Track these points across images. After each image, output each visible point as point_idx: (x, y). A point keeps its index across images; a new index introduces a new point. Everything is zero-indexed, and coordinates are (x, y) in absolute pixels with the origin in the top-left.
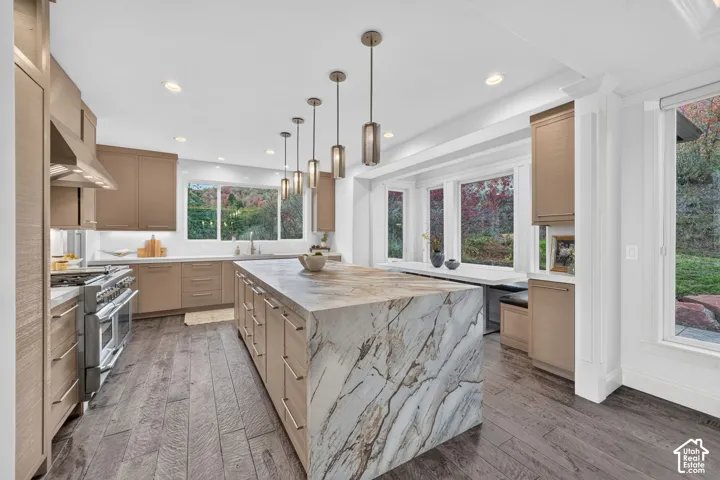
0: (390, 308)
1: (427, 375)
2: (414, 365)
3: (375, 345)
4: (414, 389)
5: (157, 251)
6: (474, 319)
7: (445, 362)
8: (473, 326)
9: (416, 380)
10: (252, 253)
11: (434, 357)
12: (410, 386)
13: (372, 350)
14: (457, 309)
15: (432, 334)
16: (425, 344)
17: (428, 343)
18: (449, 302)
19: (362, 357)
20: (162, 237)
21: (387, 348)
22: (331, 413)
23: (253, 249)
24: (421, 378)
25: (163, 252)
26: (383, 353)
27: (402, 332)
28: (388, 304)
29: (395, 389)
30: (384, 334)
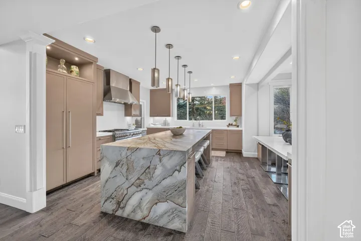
0: (127, 150)
1: (146, 186)
2: (139, 179)
3: (121, 163)
4: (139, 189)
5: (167, 124)
6: (178, 168)
7: (157, 185)
8: (177, 172)
9: (140, 186)
10: (199, 126)
11: (150, 179)
12: (137, 188)
13: (120, 165)
14: (165, 160)
15: (149, 167)
16: (145, 171)
17: (147, 171)
18: (159, 154)
19: (116, 166)
20: (168, 119)
21: (126, 166)
22: (106, 182)
23: (200, 125)
24: (142, 186)
25: (168, 124)
26: (125, 168)
27: (133, 162)
28: (127, 148)
29: (130, 185)
30: (125, 160)
